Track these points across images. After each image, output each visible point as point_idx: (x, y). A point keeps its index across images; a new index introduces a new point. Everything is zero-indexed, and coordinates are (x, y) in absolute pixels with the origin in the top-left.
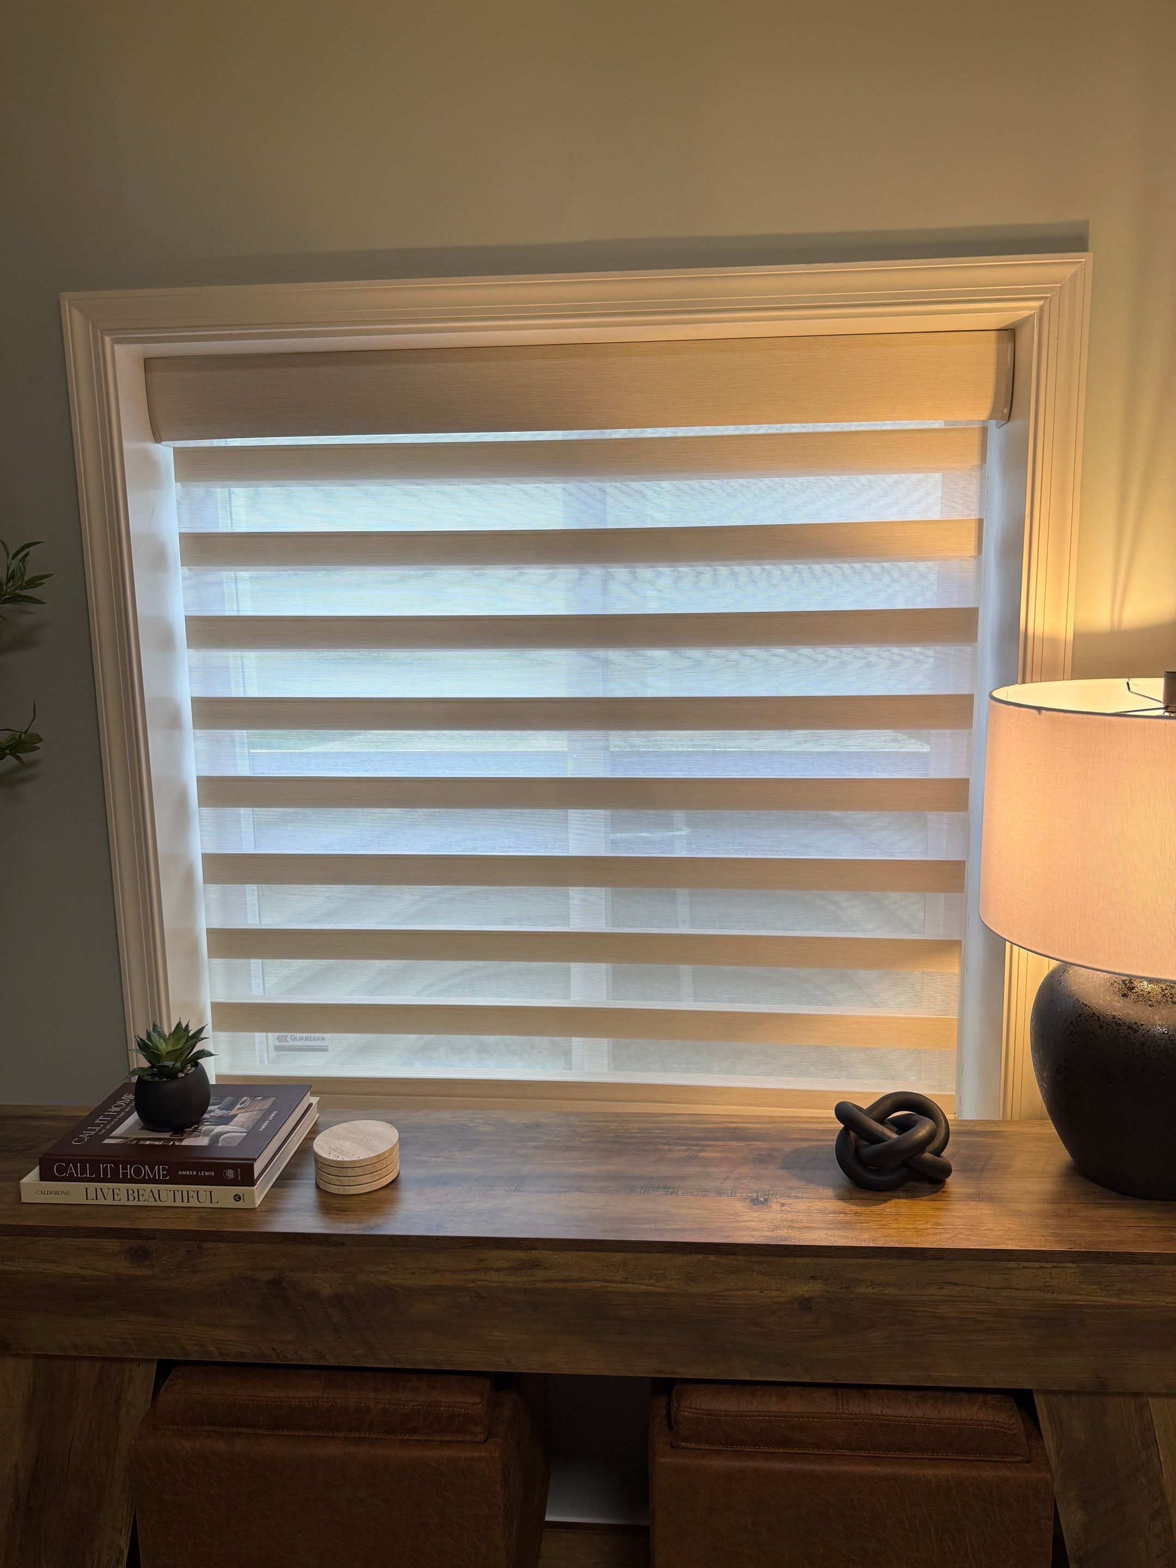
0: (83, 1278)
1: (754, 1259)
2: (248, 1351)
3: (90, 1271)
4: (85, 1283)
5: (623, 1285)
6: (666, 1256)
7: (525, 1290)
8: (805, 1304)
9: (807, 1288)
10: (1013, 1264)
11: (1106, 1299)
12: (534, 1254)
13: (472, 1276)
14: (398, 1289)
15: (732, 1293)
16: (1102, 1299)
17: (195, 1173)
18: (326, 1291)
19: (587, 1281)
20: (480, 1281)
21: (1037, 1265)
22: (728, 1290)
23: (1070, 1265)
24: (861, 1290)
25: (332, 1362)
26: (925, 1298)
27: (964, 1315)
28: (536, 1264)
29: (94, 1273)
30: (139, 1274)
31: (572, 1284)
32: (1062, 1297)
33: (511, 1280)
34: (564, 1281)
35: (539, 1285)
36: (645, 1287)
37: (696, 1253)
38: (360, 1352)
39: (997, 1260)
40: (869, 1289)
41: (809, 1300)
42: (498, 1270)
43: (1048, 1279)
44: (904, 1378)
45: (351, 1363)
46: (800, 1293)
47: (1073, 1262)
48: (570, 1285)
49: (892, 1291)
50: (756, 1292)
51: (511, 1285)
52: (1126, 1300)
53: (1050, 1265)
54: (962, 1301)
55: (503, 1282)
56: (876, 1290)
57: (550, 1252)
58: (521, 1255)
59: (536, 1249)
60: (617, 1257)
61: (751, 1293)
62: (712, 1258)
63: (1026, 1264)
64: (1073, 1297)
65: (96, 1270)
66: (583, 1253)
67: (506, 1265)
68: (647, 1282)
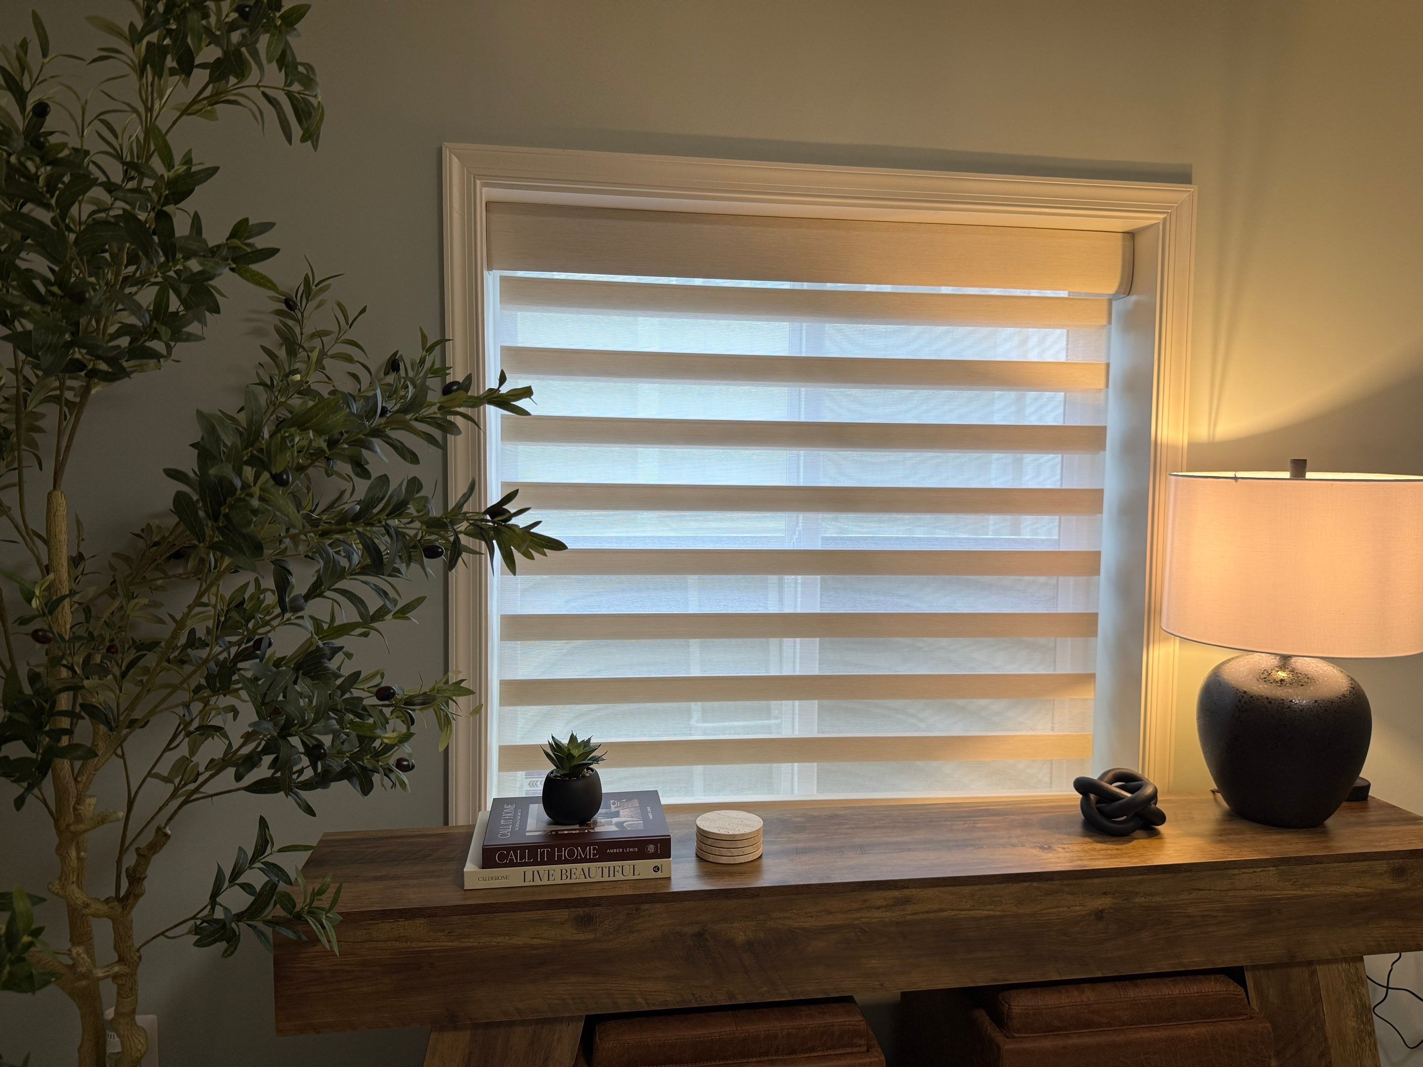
0: (533, 947)
1: (1065, 882)
2: (671, 999)
3: (539, 940)
4: (533, 952)
5: (971, 912)
6: (1003, 885)
7: (897, 923)
8: (1099, 915)
9: (1100, 903)
10: (1236, 872)
11: (1294, 892)
12: (907, 892)
13: (858, 915)
14: (798, 931)
15: (1048, 911)
16: (1291, 892)
17: (621, 850)
18: (741, 938)
19: (945, 911)
20: (864, 918)
21: (1251, 870)
22: (1045, 909)
23: (1272, 868)
24: (1137, 900)
25: (741, 1000)
26: (1180, 902)
27: (1204, 913)
28: (907, 901)
29: (542, 942)
30: (583, 938)
31: (933, 914)
32: (1267, 893)
33: (888, 915)
34: (927, 912)
35: (909, 917)
36: (986, 912)
37: (1025, 881)
38: (765, 989)
39: (1226, 869)
40: (1143, 899)
41: (1102, 911)
42: (878, 908)
43: (1258, 881)
44: (1165, 966)
45: (756, 999)
46: (1096, 906)
47: (1274, 866)
48: (931, 916)
49: (1158, 899)
50: (1065, 909)
51: (887, 920)
52: (1307, 891)
53: (1259, 870)
54: (1203, 902)
55: (881, 918)
56: (1147, 899)
57: (918, 890)
58: (896, 893)
59: (907, 888)
60: (967, 890)
61: (1062, 909)
62: (1035, 884)
63: (1245, 870)
64: (1274, 892)
65: (545, 939)
66: (942, 889)
67: (884, 903)
68: (989, 907)
